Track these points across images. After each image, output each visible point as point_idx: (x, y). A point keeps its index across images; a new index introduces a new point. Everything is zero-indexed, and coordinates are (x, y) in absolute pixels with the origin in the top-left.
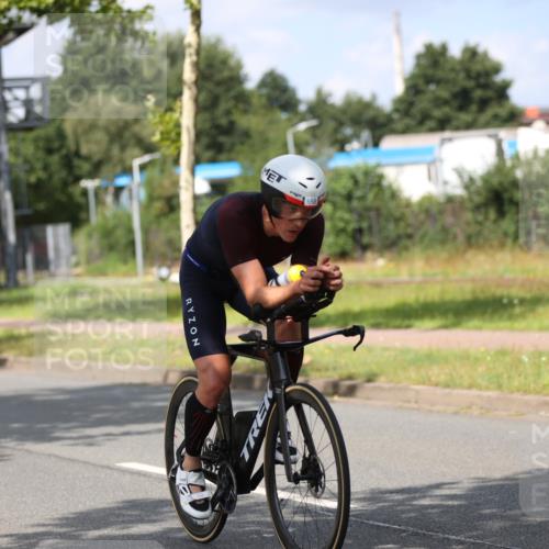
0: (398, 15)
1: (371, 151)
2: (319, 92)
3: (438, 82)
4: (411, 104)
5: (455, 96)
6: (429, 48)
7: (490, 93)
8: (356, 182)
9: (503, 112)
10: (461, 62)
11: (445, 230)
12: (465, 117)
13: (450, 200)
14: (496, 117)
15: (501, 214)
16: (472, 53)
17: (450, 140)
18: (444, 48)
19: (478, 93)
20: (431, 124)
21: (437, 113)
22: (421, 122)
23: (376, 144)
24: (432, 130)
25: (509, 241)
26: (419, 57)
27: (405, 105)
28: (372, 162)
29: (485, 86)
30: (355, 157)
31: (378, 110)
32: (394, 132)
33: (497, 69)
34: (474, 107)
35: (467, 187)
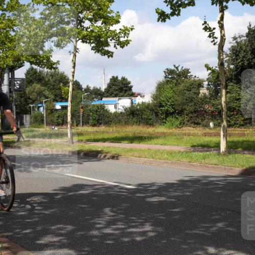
0: (104, 69)
1: (100, 101)
2: (87, 86)
3: (115, 85)
4: (109, 90)
5: (119, 89)
6: (113, 77)
7: (127, 89)
8: (98, 108)
9: (130, 93)
10: (121, 81)
11: (120, 120)
12: (121, 94)
13: (121, 113)
14: (128, 94)
15: (134, 117)
16: (124, 79)
17: (120, 99)
18: (117, 77)
19: (125, 88)
20: (113, 95)
21: (115, 93)
22: (111, 95)
23: (101, 99)
24: (113, 97)
25: (135, 124)
26: (111, 79)
27: (107, 90)
28: (102, 103)
29: (126, 87)
30: (96, 102)
31: (101, 91)
32: (105, 97)
33: (129, 83)
34: (123, 92)
35: (125, 110)
